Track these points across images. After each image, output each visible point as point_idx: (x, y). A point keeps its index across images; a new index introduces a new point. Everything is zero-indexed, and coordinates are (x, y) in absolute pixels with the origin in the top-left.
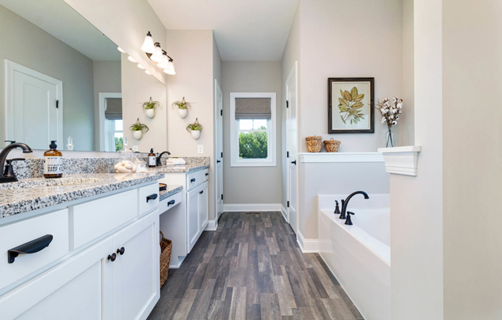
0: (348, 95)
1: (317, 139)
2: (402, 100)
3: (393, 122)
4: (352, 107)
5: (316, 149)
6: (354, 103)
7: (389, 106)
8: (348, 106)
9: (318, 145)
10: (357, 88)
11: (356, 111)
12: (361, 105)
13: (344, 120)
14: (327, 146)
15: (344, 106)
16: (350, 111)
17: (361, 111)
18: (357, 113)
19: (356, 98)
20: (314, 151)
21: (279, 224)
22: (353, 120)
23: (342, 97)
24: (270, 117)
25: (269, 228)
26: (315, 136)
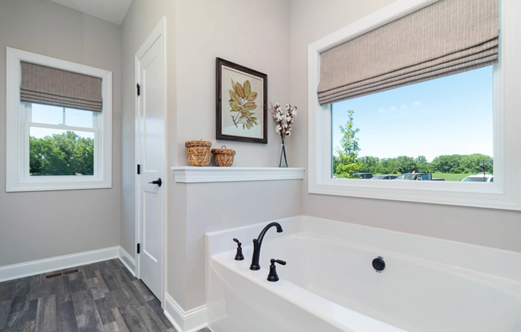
0: (241, 89)
1: (206, 145)
2: (296, 108)
3: (287, 132)
4: (244, 106)
5: (205, 160)
6: (246, 101)
7: (282, 113)
8: (240, 104)
9: (207, 155)
10: (250, 81)
11: (249, 112)
12: (254, 106)
13: (236, 122)
14: (218, 157)
15: (235, 103)
16: (242, 111)
17: (254, 113)
18: (250, 115)
19: (249, 95)
20: (201, 164)
21: (122, 285)
22: (246, 123)
23: (234, 91)
24: (101, 109)
25: (103, 300)
26: (201, 140)
